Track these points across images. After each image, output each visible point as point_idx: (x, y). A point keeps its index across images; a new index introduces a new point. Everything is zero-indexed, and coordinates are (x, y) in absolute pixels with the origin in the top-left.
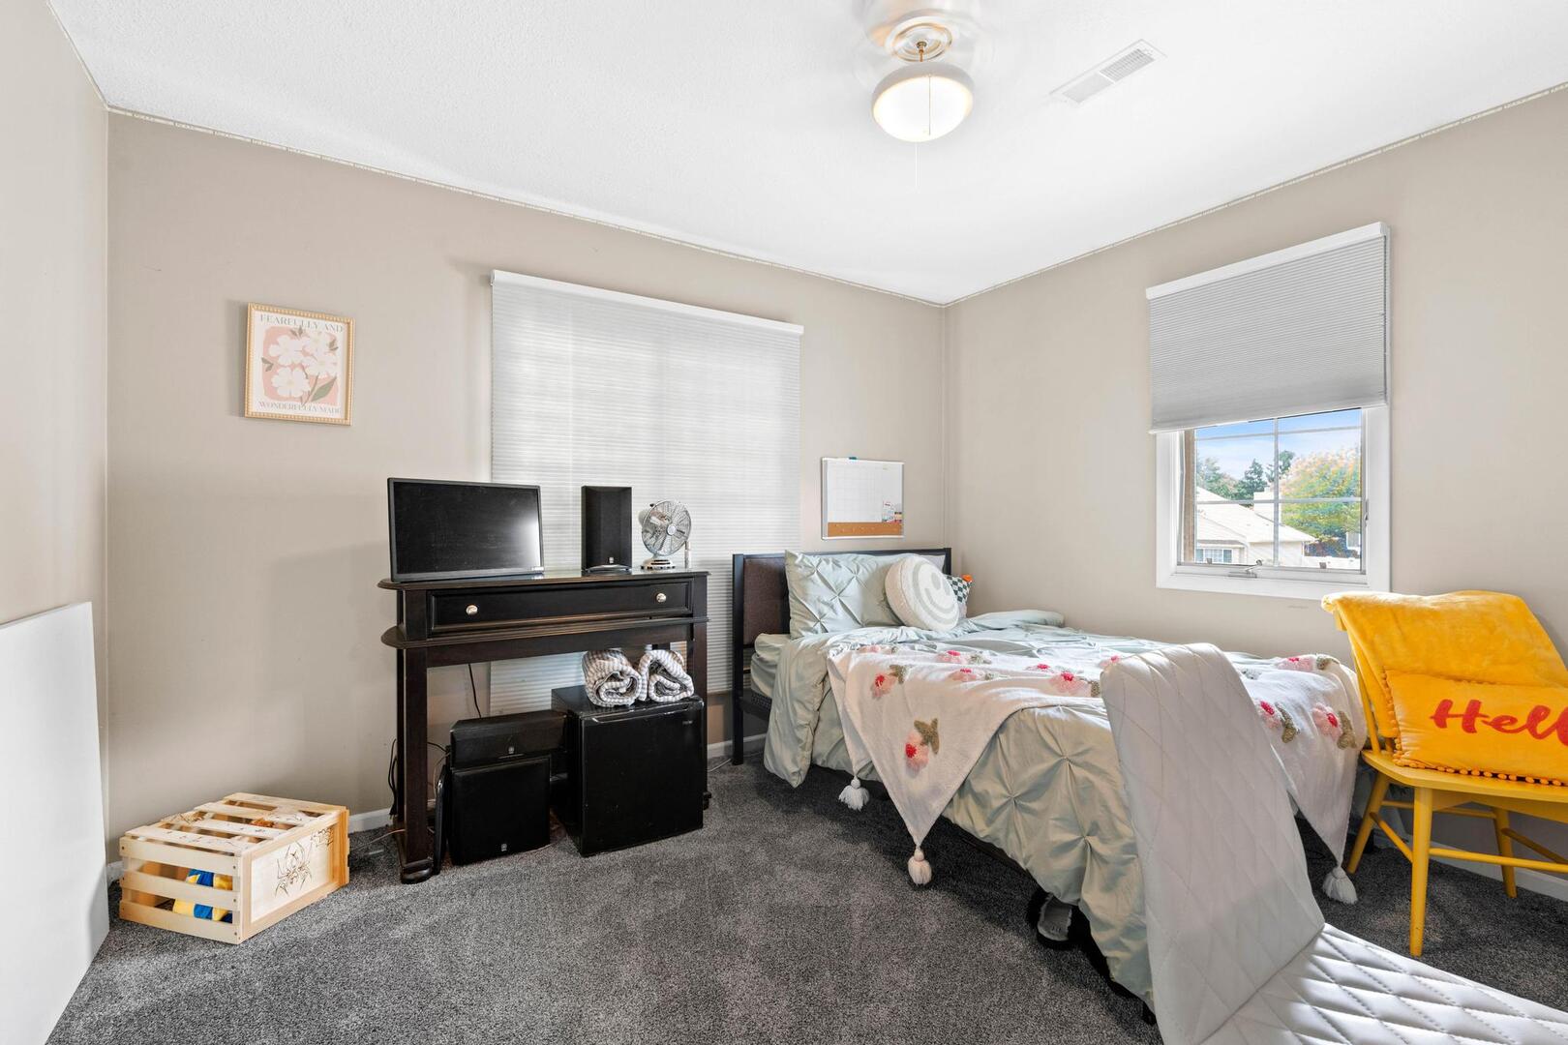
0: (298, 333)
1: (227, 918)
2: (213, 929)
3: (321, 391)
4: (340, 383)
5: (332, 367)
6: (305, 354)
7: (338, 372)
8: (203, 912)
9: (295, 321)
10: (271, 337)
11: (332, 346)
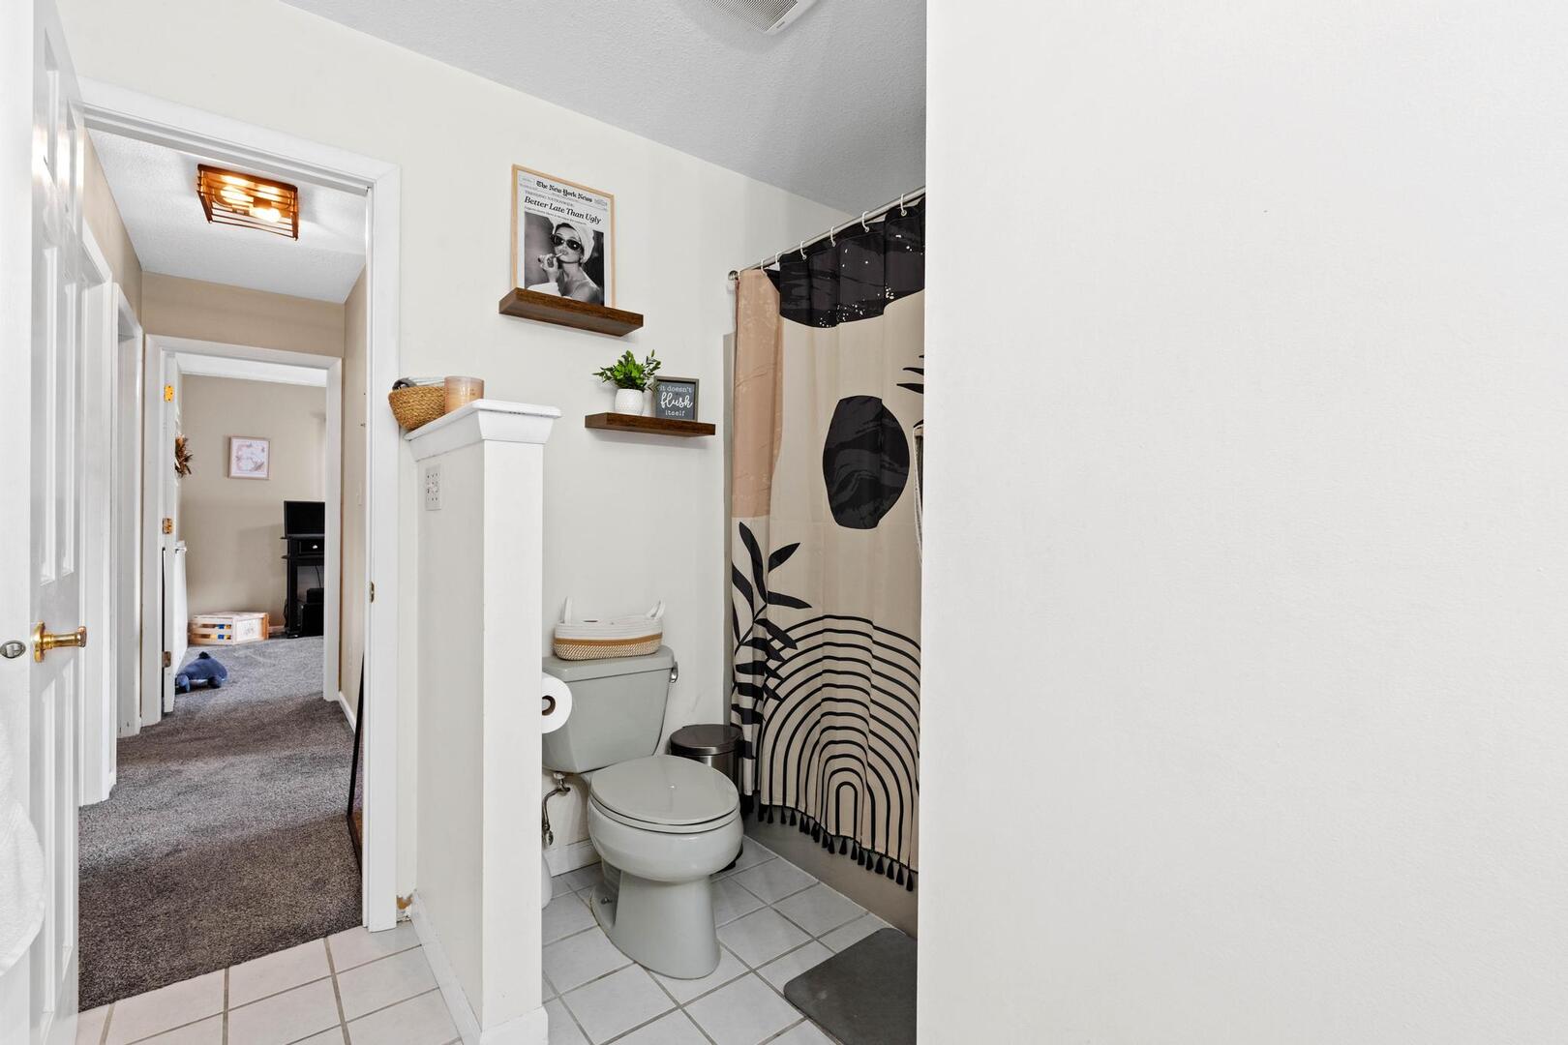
0: (250, 446)
1: (229, 638)
2: (225, 641)
3: (258, 467)
4: (266, 464)
5: (262, 458)
6: (252, 454)
7: (265, 460)
8: (221, 637)
9: (248, 442)
10: (240, 448)
11: (263, 450)
